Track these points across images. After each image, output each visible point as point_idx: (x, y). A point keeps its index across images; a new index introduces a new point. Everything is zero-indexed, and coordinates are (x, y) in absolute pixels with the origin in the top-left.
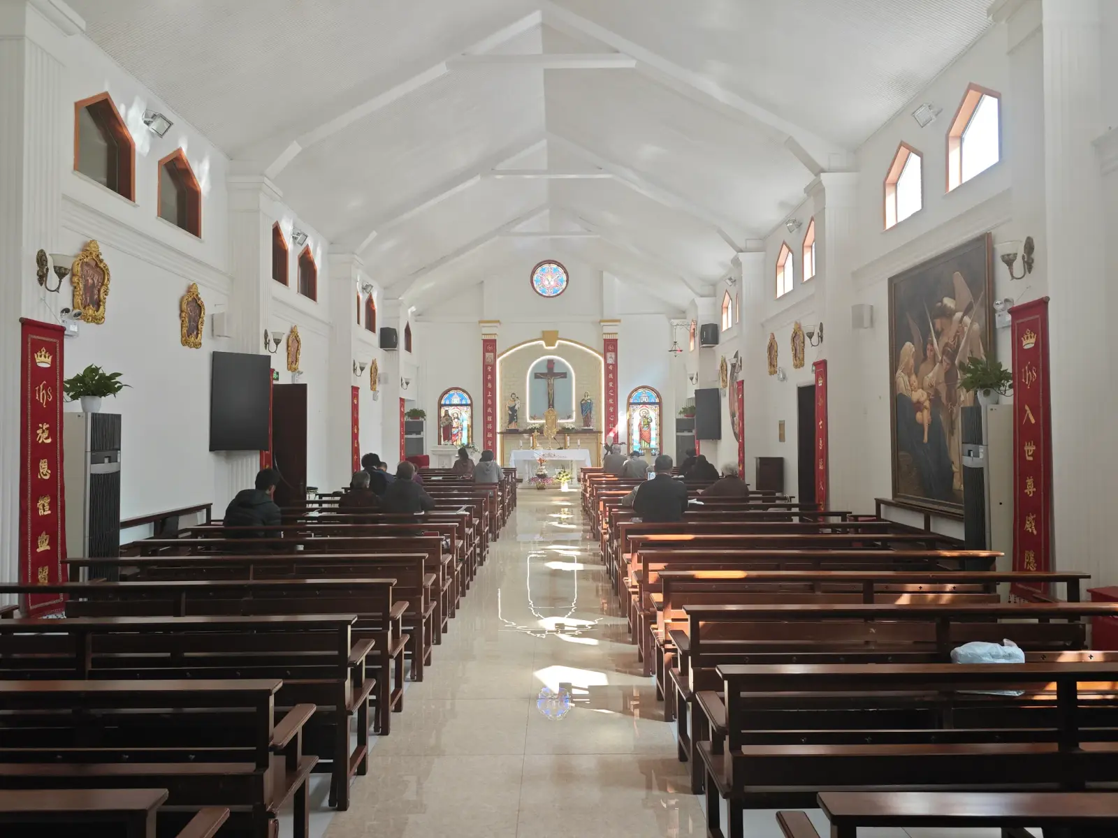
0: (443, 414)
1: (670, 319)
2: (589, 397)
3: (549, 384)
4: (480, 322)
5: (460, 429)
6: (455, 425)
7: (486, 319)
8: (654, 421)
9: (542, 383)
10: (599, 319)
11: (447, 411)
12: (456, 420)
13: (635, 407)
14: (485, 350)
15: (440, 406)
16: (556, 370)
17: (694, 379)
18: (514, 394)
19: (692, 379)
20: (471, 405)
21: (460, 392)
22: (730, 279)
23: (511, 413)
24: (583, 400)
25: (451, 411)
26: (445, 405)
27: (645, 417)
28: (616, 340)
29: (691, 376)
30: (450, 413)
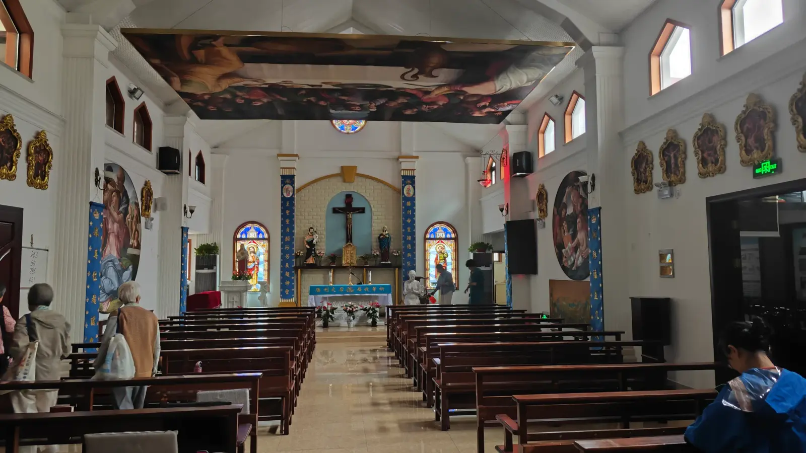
0: (238, 248)
1: (465, 157)
2: (387, 232)
3: (347, 219)
4: (279, 155)
5: (256, 263)
6: (250, 259)
7: (284, 152)
8: (450, 257)
9: (340, 218)
10: (397, 154)
11: (242, 246)
12: (252, 254)
13: (431, 242)
14: (283, 183)
15: (236, 240)
16: (355, 204)
17: (504, 212)
18: (312, 228)
19: (502, 210)
20: (268, 239)
21: (257, 226)
22: (557, 96)
23: (308, 247)
24: (381, 235)
25: (247, 245)
26: (241, 239)
27: (441, 252)
28: (414, 177)
29: (501, 207)
30: (246, 247)
